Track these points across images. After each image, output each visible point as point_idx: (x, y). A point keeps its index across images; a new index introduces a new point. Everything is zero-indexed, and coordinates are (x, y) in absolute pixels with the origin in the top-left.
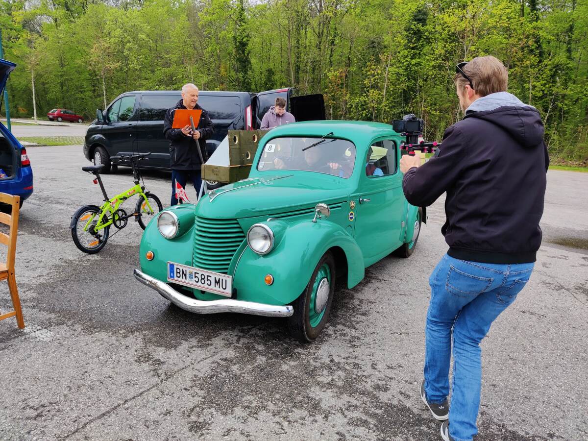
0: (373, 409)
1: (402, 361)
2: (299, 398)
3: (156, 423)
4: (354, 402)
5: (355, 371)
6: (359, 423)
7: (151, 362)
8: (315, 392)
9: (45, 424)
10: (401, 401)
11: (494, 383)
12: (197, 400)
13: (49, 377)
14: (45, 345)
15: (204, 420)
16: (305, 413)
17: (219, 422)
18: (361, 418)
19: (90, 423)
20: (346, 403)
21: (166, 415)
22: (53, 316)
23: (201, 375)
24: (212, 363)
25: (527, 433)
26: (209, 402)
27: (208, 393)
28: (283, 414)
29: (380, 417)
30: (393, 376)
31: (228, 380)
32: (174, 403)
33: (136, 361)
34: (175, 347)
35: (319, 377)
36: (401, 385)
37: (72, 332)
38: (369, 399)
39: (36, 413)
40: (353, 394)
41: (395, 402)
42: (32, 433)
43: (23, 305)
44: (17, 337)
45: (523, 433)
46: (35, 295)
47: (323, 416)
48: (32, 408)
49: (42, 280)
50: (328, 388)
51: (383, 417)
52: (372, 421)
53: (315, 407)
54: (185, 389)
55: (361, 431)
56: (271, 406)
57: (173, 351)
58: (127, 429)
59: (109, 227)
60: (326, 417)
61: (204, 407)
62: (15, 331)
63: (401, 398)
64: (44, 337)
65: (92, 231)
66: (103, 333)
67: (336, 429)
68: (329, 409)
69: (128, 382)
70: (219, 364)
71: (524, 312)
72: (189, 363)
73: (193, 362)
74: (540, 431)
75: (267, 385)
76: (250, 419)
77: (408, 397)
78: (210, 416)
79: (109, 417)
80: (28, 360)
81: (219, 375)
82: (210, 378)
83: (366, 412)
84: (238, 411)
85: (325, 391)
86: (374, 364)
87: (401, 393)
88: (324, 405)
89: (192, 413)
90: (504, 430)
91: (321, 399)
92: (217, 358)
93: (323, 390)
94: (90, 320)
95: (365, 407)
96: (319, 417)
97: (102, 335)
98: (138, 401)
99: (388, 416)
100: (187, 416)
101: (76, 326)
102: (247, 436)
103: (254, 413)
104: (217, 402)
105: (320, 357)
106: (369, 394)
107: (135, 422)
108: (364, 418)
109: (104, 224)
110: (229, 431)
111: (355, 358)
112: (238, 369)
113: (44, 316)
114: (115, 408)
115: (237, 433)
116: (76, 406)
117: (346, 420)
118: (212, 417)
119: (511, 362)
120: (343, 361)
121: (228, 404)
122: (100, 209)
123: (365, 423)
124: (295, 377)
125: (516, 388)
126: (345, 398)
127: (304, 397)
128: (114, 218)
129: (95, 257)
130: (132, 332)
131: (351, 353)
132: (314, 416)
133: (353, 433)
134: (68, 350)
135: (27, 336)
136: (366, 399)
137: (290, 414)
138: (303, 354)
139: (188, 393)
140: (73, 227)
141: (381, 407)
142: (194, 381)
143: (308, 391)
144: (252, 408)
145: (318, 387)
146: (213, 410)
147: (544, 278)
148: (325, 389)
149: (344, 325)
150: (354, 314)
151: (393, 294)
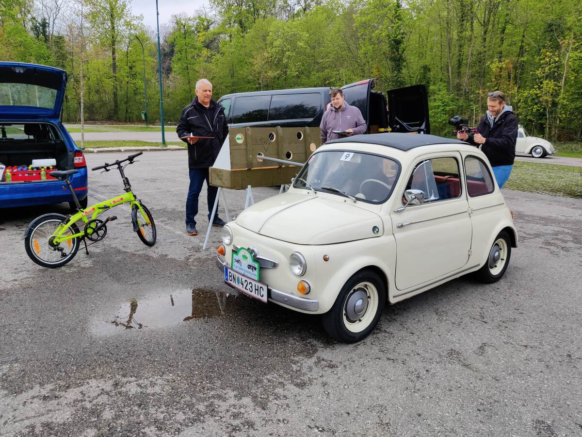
151: (379, 356)
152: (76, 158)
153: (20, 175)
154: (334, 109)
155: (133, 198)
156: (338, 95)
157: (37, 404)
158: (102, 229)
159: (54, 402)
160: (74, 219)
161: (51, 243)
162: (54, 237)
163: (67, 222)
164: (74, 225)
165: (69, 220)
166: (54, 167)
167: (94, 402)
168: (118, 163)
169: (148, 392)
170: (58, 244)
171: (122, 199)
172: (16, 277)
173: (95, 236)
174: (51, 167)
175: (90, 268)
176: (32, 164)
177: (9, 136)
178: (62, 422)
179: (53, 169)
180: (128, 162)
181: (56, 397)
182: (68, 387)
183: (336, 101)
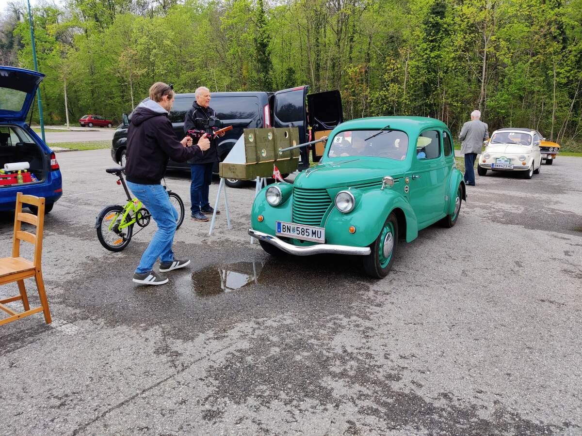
0: (384, 398)
1: (415, 351)
2: (311, 387)
3: (172, 411)
4: (365, 391)
5: (367, 361)
6: (369, 412)
7: (169, 354)
8: (327, 382)
9: (67, 412)
10: (413, 390)
11: (509, 372)
12: (212, 389)
13: (73, 369)
14: (70, 338)
15: (218, 408)
16: (316, 402)
17: (233, 410)
18: (372, 407)
19: (110, 412)
20: (358, 393)
21: (181, 404)
22: (78, 311)
23: (216, 366)
24: (227, 354)
25: (542, 422)
26: (222, 392)
27: (223, 383)
28: (295, 403)
29: (390, 406)
30: (406, 366)
31: (242, 370)
32: (189, 393)
33: (155, 352)
34: (192, 339)
35: (331, 367)
36: (414, 374)
37: (95, 326)
38: (381, 388)
39: (60, 403)
40: (365, 384)
41: (407, 392)
42: (55, 421)
43: (51, 301)
44: (45, 331)
45: (538, 422)
46: (62, 292)
47: (334, 404)
48: (56, 397)
49: (69, 277)
50: (340, 378)
51: (394, 406)
52: (383, 410)
53: (326, 396)
54: (201, 379)
55: (371, 419)
56: (283, 395)
57: (190, 343)
58: (144, 417)
59: (132, 225)
60: (337, 406)
61: (218, 396)
62: (43, 326)
63: (413, 387)
64: (69, 331)
65: (116, 230)
66: (125, 327)
67: (346, 418)
68: (340, 398)
69: (147, 373)
70: (234, 355)
71: (543, 301)
72: (205, 355)
73: (209, 353)
74: (555, 420)
75: (280, 375)
76: (262, 408)
77: (420, 386)
78: (223, 405)
79: (128, 406)
80: (54, 352)
81: (234, 366)
82: (225, 368)
83: (377, 401)
84: (251, 400)
85: (337, 381)
86: (387, 354)
87: (413, 382)
88: (335, 394)
89: (207, 402)
90: (517, 419)
91: (332, 389)
92: (232, 349)
93: (334, 380)
94: (113, 314)
95: (376, 396)
96: (330, 406)
97: (123, 328)
98: (155, 391)
99: (399, 405)
100: (202, 405)
101: (100, 320)
102: (259, 424)
103: (266, 402)
104: (230, 392)
105: (333, 347)
106: (380, 383)
107: (152, 410)
108: (375, 406)
109: (128, 222)
110: (241, 419)
111: (368, 348)
112: (252, 360)
113: (70, 311)
114: (133, 398)
115: (249, 421)
116: (97, 396)
117: (357, 409)
118: (225, 406)
119: (527, 351)
120: (356, 351)
121: (241, 394)
122: (123, 209)
123: (375, 412)
124: (308, 367)
125: (532, 377)
126: (357, 387)
127: (316, 387)
128: (137, 217)
129: (120, 255)
130: (152, 325)
131: (364, 343)
132: (325, 405)
133: (363, 422)
134: (91, 343)
135: (54, 330)
136: (377, 388)
137: (302, 403)
138: (317, 345)
139: (203, 383)
140: (98, 226)
141: (393, 396)
142: (209, 371)
143: (320, 381)
144: (265, 397)
145: (330, 377)
146: (226, 399)
147: (566, 266)
148: (337, 378)
149: (358, 316)
150: (368, 306)
152: (52, 160)
159: (226, 339)
166: (29, 170)
167: (256, 334)
169: (285, 323)
172: (65, 270)
174: (26, 171)
176: (4, 168)
181: (224, 337)
182: (225, 330)
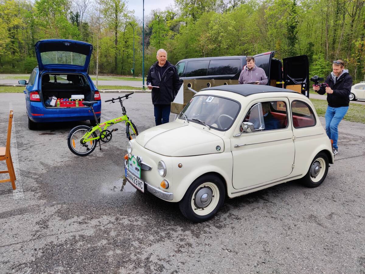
22: (36, 185)
24: (71, 236)
43: (33, 176)
44: (6, 194)
46: (45, 172)
54: (35, 249)
62: (10, 190)
64: (17, 196)
81: (64, 246)
89: (17, 267)
100: (13, 268)
101: (39, 194)
113: (33, 185)
121: (42, 269)
124: (107, 263)
129: (101, 155)
135: (11, 194)
142: (47, 245)
151: (266, 215)
152: (95, 95)
153: (65, 104)
154: (248, 69)
155: (127, 119)
156: (252, 61)
157: (76, 225)
158: (109, 136)
159: (85, 225)
160: (94, 129)
161: (81, 142)
162: (83, 139)
163: (90, 131)
164: (94, 133)
165: (92, 130)
166: (83, 100)
167: (106, 227)
168: (120, 98)
169: (134, 224)
170: (85, 143)
171: (121, 119)
172: (62, 160)
173: (105, 139)
174: (81, 100)
175: (102, 157)
176: (71, 98)
177: (58, 81)
178: (89, 235)
179: (82, 101)
180: (125, 98)
181: (86, 223)
182: (92, 218)
183: (249, 64)
